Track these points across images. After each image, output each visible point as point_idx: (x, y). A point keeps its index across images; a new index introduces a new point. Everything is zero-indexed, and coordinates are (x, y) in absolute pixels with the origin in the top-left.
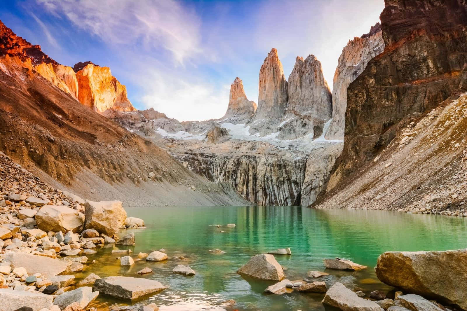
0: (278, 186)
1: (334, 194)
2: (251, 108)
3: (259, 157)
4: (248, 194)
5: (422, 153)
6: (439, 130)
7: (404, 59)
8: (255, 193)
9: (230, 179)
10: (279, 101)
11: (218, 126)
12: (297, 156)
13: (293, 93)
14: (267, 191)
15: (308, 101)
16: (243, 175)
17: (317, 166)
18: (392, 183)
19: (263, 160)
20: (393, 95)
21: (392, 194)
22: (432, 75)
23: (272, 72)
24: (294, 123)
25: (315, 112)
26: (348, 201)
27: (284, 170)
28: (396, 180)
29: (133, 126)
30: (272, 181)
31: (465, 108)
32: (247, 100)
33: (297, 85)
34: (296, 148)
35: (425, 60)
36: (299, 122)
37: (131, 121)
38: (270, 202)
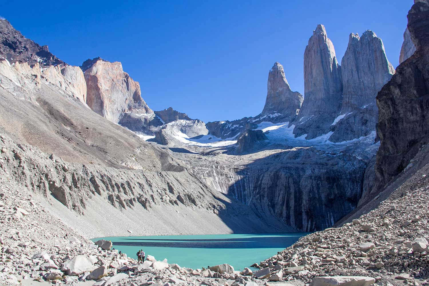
2: (296, 101)
3: (303, 169)
4: (288, 217)
10: (331, 91)
13: (348, 81)
16: (282, 192)
19: (308, 172)
23: (319, 54)
32: (289, 90)
33: (352, 70)
36: (358, 118)
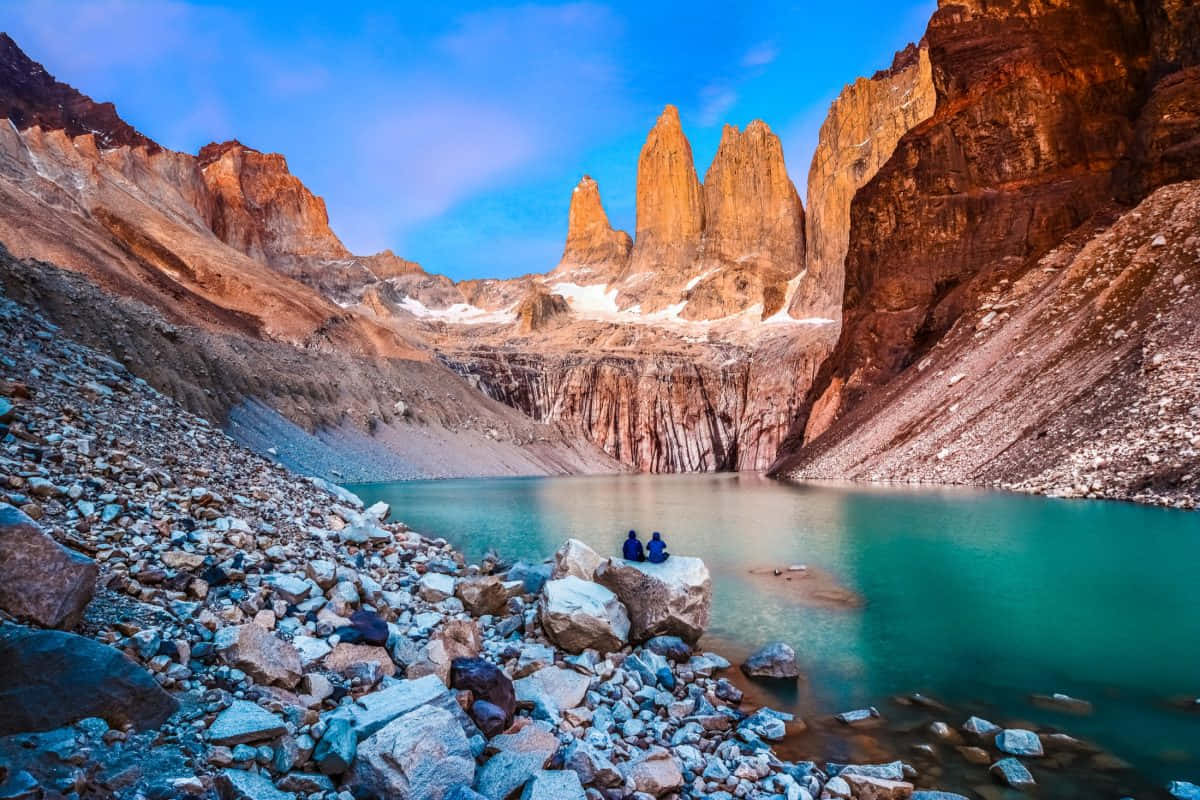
0: (685, 427)
1: (829, 446)
2: (620, 248)
3: (641, 361)
4: (617, 446)
5: (1035, 351)
6: (1071, 298)
7: (983, 133)
8: (635, 441)
9: (576, 414)
10: (684, 229)
11: (544, 290)
12: (728, 358)
13: (715, 213)
14: (662, 438)
15: (751, 230)
16: (606, 402)
17: (773, 380)
18: (973, 421)
19: (651, 369)
20: (959, 217)
21: (977, 448)
22: (1046, 170)
23: (666, 161)
24: (719, 282)
25: (767, 254)
26: (868, 464)
27: (699, 388)
28: (981, 414)
29: (344, 294)
30: (671, 414)
31: (1130, 247)
33: (724, 193)
34: (725, 338)
35: (1030, 133)
36: (730, 279)
37: (339, 282)
38: (667, 463)
